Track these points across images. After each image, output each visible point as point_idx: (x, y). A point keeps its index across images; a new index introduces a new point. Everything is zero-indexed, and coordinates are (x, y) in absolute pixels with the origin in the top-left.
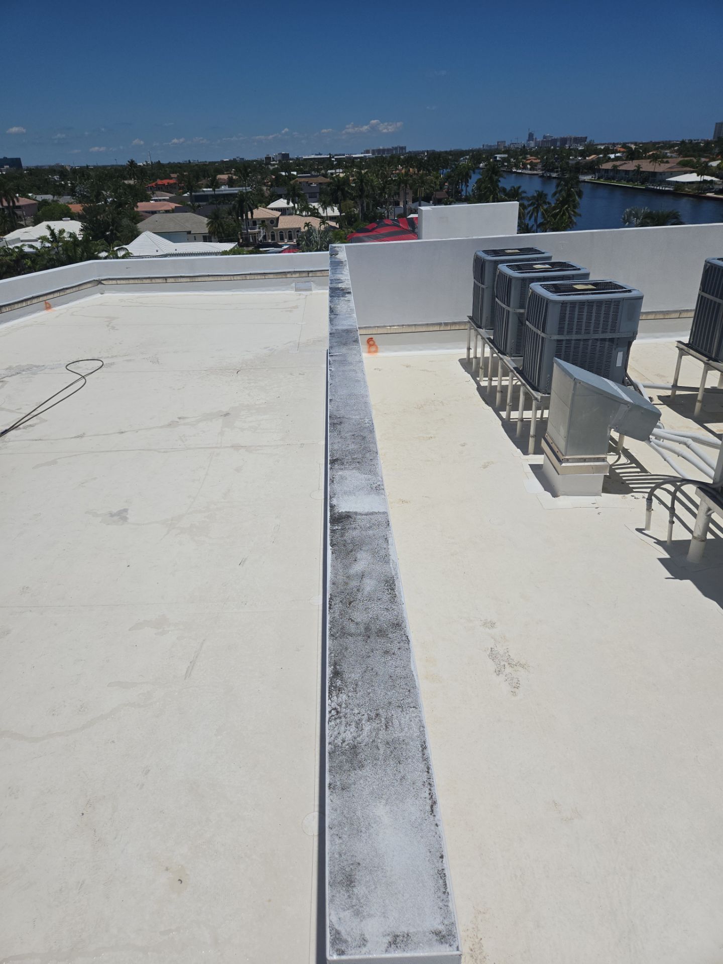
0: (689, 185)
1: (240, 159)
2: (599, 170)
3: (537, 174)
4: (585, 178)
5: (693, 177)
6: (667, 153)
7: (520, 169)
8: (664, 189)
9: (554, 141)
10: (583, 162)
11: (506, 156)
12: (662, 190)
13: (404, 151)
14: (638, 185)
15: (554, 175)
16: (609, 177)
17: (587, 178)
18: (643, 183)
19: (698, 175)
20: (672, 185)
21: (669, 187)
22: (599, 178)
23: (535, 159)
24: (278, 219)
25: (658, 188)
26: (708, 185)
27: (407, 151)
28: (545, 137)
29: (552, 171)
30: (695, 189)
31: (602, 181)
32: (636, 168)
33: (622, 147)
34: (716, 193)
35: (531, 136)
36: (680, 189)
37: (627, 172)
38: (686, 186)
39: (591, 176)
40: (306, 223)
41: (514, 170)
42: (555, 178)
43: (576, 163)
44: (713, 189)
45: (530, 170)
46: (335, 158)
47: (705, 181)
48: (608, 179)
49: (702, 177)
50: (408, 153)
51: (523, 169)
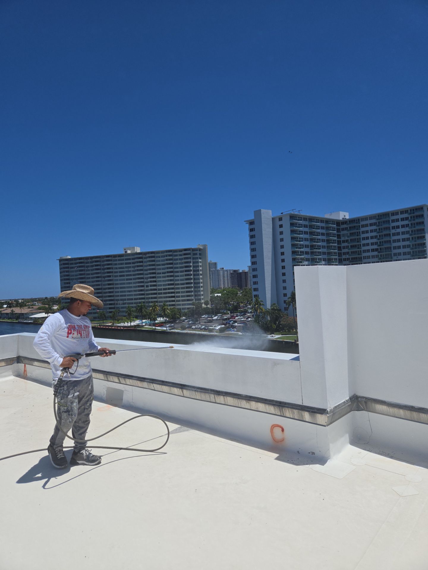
5: (43, 315)
6: (35, 303)
12: (27, 322)
14: (14, 320)
18: (17, 319)
20: (32, 320)
21: (31, 321)
32: (11, 312)
36: (36, 321)
37: (7, 314)
38: (40, 320)
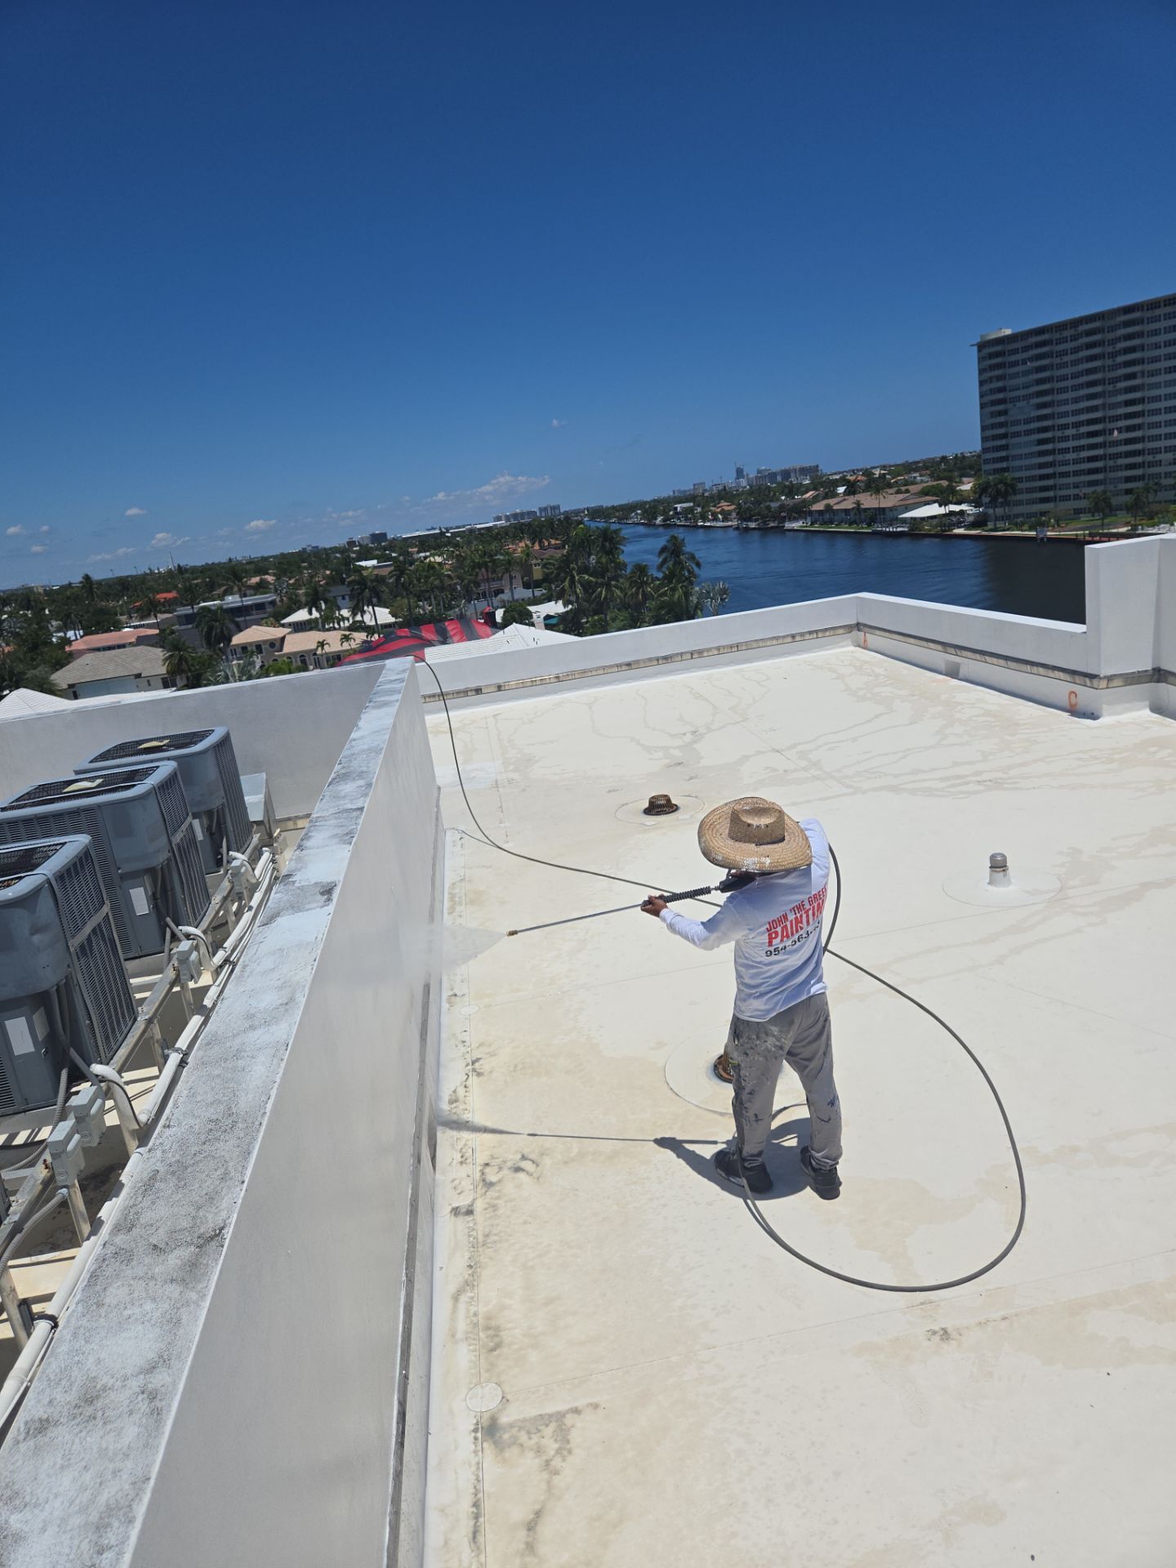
0: (930, 521)
1: (313, 547)
2: (811, 513)
3: (731, 526)
4: (793, 525)
5: (934, 510)
6: (915, 477)
7: (709, 521)
8: (895, 530)
9: (773, 476)
10: (790, 502)
11: (692, 504)
12: (893, 532)
13: (557, 511)
14: (863, 528)
15: (753, 525)
16: (826, 520)
17: (796, 525)
18: (869, 525)
19: (940, 506)
20: (906, 524)
21: (903, 527)
22: (812, 524)
23: (728, 506)
24: (283, 639)
25: (888, 530)
26: (958, 517)
27: (562, 511)
28: (759, 472)
29: (750, 519)
30: (936, 526)
31: (816, 528)
32: (854, 505)
33: (863, 475)
34: (968, 527)
35: (740, 473)
36: (916, 528)
37: (846, 511)
38: (925, 523)
39: (801, 522)
40: (319, 642)
41: (699, 524)
42: (754, 529)
43: (780, 505)
44: (964, 522)
45: (723, 521)
46: (451, 533)
47: (952, 513)
48: (824, 523)
49: (947, 507)
50: (563, 514)
51: (713, 520)
